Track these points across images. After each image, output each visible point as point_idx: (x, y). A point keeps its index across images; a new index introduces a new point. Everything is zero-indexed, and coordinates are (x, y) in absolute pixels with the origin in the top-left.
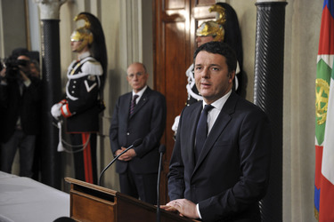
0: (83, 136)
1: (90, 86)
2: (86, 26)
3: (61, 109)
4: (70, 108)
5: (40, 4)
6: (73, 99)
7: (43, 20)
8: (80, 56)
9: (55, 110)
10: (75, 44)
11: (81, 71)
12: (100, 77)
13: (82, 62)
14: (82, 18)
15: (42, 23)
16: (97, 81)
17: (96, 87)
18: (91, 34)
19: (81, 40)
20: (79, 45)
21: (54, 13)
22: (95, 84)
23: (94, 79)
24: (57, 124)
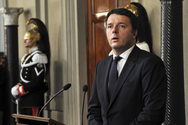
0: (33, 110)
1: (39, 72)
2: (35, 28)
3: (18, 89)
4: (24, 89)
5: (4, 15)
6: (26, 82)
7: (6, 26)
8: (30, 50)
9: (14, 91)
10: (27, 41)
11: (32, 61)
12: (46, 65)
13: (32, 54)
14: (32, 23)
15: (5, 28)
16: (43, 68)
17: (43, 72)
18: (39, 34)
19: (31, 39)
20: (30, 42)
21: (14, 20)
22: (42, 70)
23: (42, 66)
24: (15, 101)
